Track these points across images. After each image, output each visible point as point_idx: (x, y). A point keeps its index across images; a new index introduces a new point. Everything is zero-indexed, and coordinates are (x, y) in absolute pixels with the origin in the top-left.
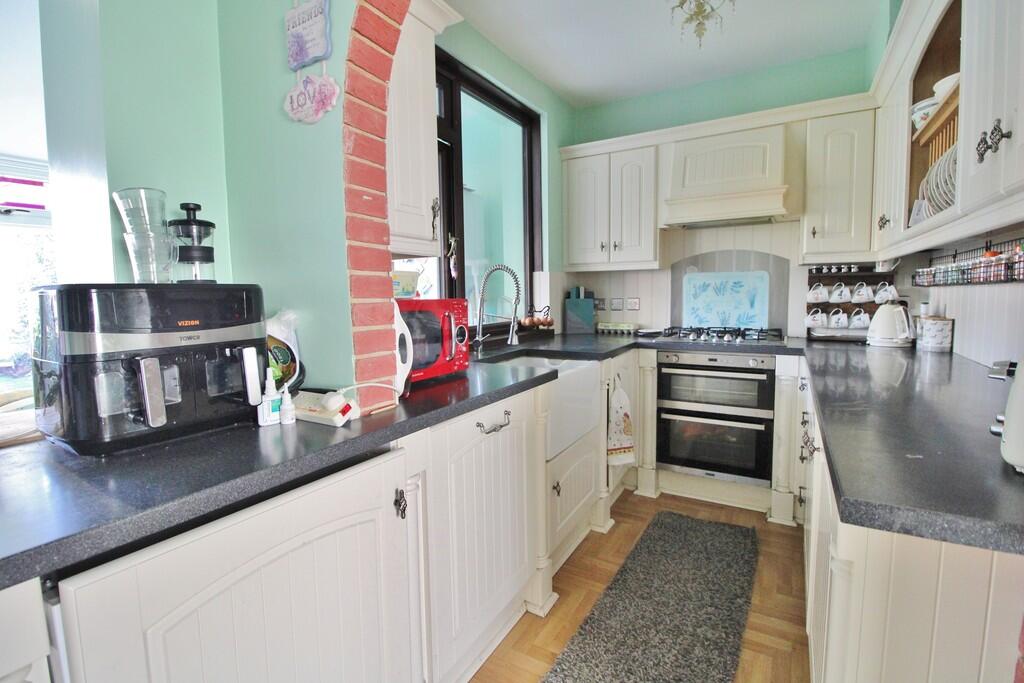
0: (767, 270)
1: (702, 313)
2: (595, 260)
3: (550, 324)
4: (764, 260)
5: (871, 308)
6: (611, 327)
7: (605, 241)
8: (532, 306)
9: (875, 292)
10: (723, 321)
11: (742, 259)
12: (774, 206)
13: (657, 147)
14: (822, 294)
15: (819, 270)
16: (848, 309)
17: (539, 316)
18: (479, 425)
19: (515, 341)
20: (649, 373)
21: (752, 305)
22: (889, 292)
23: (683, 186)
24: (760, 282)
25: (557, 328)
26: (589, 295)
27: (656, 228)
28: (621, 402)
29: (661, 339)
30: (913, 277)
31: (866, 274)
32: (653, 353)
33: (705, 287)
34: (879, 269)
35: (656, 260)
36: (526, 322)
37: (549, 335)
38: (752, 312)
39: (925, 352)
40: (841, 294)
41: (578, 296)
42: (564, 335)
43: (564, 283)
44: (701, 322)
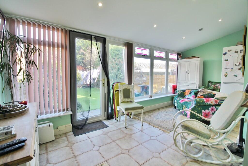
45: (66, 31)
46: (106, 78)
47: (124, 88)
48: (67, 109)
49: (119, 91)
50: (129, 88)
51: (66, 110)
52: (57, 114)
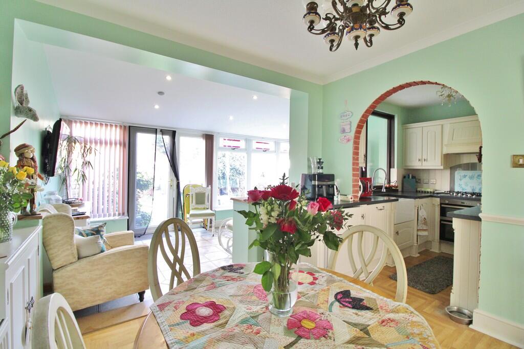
1: (463, 186)
2: (416, 165)
3: (397, 187)
6: (423, 190)
7: (420, 158)
8: (390, 180)
10: (473, 190)
13: (442, 126)
17: (392, 184)
18: (377, 208)
19: (385, 191)
20: (436, 206)
23: (452, 139)
25: (400, 189)
26: (413, 177)
27: (442, 154)
28: (423, 213)
29: (442, 195)
32: (438, 200)
33: (465, 176)
35: (442, 165)
36: (388, 186)
37: (397, 191)
41: (409, 177)
42: (402, 191)
43: (403, 173)
44: (463, 190)
45: (125, 127)
46: (175, 179)
47: (197, 191)
48: (123, 214)
49: (191, 195)
50: (204, 192)
51: (121, 215)
52: (112, 218)
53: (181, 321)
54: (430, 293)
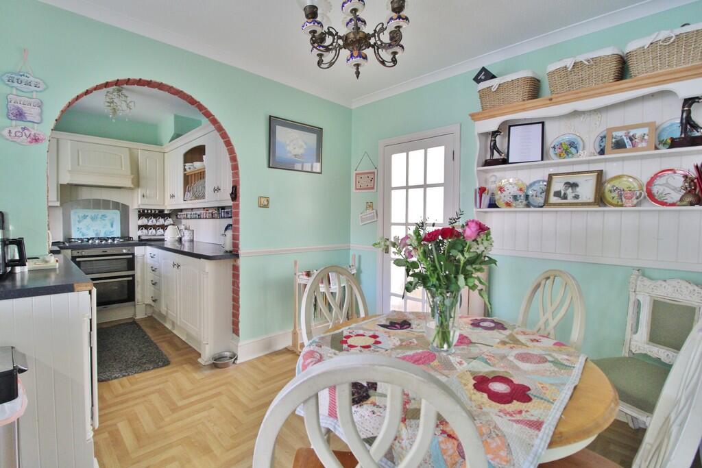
0: (119, 210)
1: (84, 231)
4: (116, 205)
5: (164, 227)
9: (165, 221)
10: (97, 234)
11: (106, 204)
12: (128, 183)
14: (144, 221)
15: (143, 211)
16: (155, 227)
21: (112, 226)
22: (169, 221)
23: (78, 165)
24: (115, 215)
27: (58, 184)
30: (177, 216)
31: (161, 214)
32: (69, 251)
33: (85, 217)
34: (166, 212)
35: (58, 201)
38: (112, 230)
39: (185, 241)
40: (152, 221)
44: (83, 235)
53: (532, 397)
54: (165, 366)
